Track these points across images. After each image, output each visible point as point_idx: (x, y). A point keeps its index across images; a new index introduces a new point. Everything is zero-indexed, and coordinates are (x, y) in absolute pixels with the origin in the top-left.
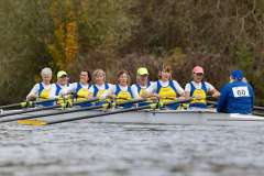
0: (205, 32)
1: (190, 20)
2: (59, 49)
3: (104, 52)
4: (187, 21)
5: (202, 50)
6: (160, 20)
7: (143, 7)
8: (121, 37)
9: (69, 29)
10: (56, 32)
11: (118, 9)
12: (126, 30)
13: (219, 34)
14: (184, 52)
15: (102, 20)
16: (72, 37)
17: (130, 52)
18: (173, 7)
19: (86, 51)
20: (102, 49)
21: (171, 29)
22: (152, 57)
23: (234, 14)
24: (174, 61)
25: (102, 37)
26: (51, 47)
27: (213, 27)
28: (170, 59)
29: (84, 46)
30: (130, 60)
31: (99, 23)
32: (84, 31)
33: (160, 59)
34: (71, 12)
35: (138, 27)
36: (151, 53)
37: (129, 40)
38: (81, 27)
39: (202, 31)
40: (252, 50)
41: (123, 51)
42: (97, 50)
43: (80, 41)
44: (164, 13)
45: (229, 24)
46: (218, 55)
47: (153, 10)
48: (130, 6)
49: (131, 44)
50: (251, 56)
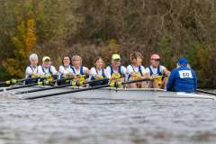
0: (134, 27)
1: (122, 18)
2: (21, 40)
3: (56, 42)
4: (120, 19)
5: (132, 42)
6: (99, 18)
7: (86, 7)
8: (68, 31)
9: (29, 25)
10: (19, 27)
11: (67, 9)
12: (72, 25)
13: (145, 29)
14: (118, 42)
15: (55, 18)
16: (31, 31)
17: (75, 43)
18: (109, 7)
19: (42, 42)
20: (55, 40)
21: (107, 25)
22: (93, 46)
23: (156, 13)
24: (110, 50)
25: (54, 31)
26: (15, 39)
27: (139, 23)
28: (107, 48)
29: (40, 38)
30: (76, 48)
31: (52, 20)
32: (40, 26)
33: (99, 48)
34: (31, 12)
35: (83, 23)
36: (91, 43)
37: (75, 33)
38: (38, 23)
39: (131, 26)
40: (169, 41)
41: (71, 42)
42: (50, 41)
43: (37, 34)
44: (102, 12)
45: (152, 21)
46: (144, 45)
47: (94, 10)
48: (76, 7)
49: (77, 36)
50: (169, 46)
